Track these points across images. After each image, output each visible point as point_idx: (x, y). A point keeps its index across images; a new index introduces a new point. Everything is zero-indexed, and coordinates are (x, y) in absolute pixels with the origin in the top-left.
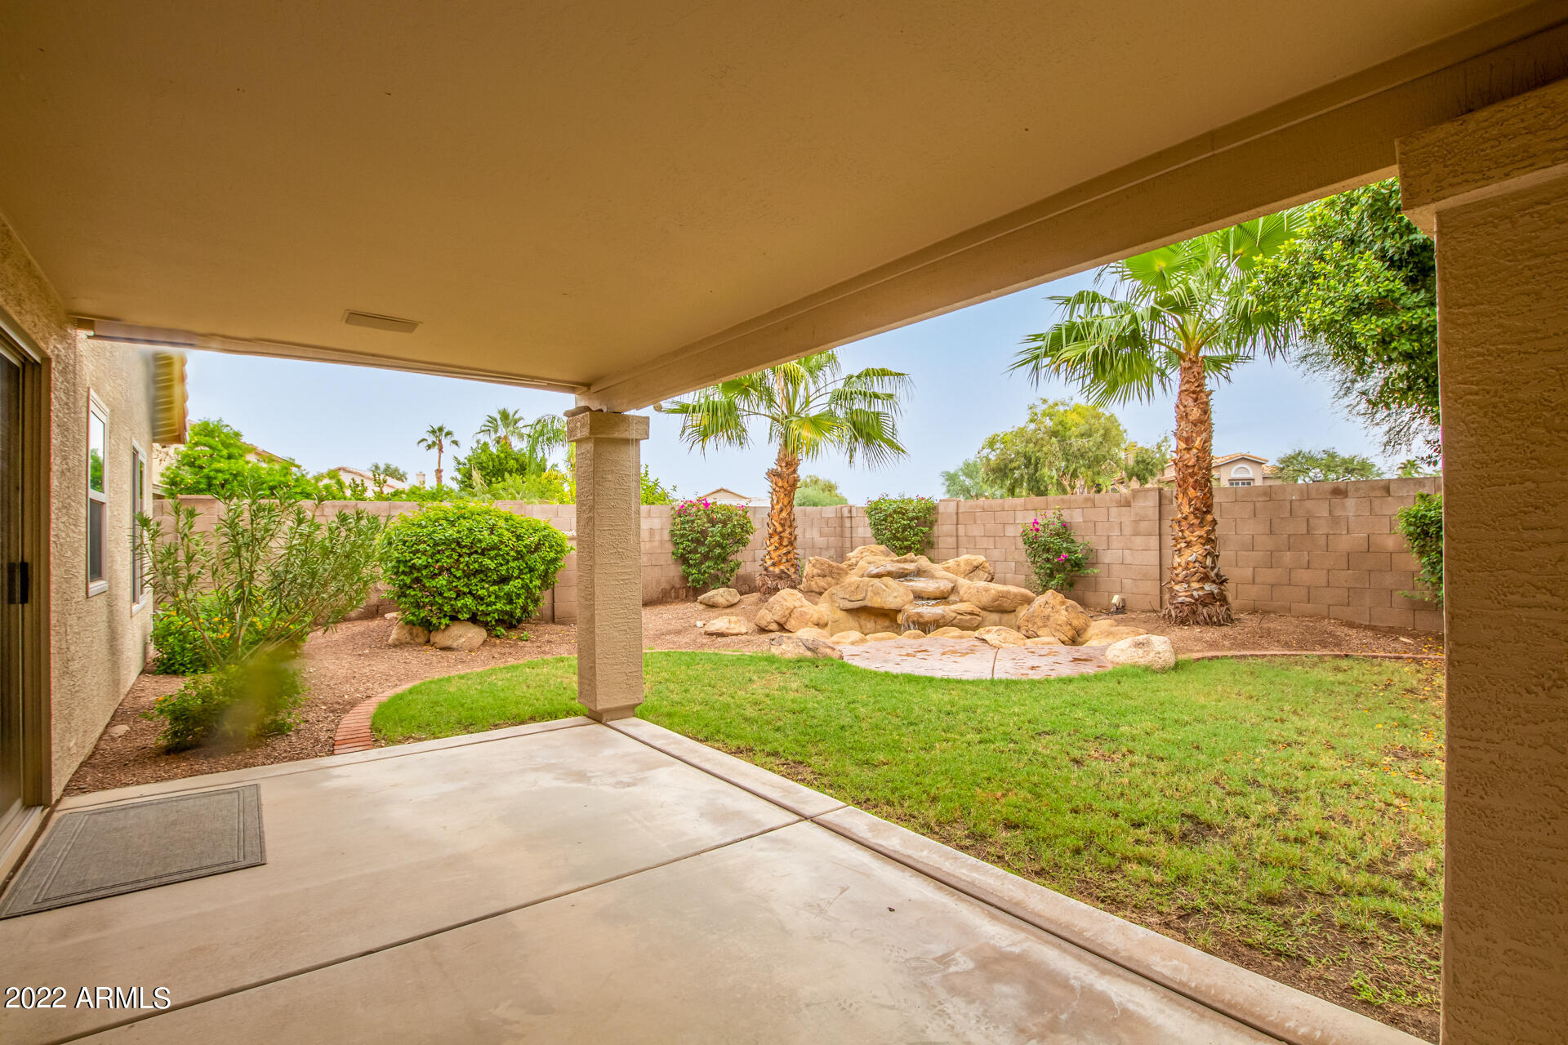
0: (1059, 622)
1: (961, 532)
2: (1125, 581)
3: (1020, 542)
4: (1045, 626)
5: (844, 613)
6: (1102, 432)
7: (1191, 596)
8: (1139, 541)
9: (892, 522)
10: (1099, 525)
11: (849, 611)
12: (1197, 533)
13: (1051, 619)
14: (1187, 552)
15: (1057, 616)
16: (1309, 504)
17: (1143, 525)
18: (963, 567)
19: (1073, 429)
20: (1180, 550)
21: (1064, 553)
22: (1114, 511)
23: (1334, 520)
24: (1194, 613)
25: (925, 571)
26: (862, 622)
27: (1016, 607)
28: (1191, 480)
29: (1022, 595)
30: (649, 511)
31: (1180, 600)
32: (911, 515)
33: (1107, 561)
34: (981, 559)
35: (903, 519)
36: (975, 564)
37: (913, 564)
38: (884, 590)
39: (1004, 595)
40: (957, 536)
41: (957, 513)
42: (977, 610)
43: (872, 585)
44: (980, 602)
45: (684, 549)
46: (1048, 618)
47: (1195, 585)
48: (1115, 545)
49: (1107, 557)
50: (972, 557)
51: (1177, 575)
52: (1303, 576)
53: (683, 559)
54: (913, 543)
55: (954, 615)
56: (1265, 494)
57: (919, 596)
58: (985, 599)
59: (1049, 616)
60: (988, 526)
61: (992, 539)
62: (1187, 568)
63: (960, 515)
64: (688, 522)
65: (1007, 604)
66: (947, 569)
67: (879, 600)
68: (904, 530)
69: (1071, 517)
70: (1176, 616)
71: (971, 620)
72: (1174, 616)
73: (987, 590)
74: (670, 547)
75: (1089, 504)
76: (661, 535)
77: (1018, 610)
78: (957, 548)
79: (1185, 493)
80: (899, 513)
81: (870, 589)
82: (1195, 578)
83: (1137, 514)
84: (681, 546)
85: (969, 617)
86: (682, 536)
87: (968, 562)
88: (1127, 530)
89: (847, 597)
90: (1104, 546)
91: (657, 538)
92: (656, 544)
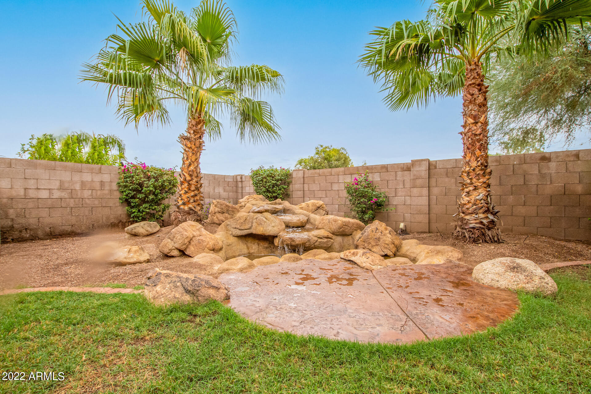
0: (386, 242)
1: (306, 188)
2: (406, 215)
3: (345, 194)
4: (377, 245)
5: (236, 238)
6: (344, 159)
7: (481, 223)
8: (415, 191)
9: (266, 182)
10: (390, 182)
11: (240, 237)
12: (481, 180)
13: (381, 240)
14: (475, 193)
15: (385, 238)
16: (525, 166)
17: (419, 182)
18: (311, 208)
19: (333, 157)
20: (468, 193)
21: (374, 198)
22: (400, 173)
23: (542, 176)
24: (483, 234)
25: (288, 210)
26: (249, 245)
27: (353, 232)
28: (478, 144)
29: (357, 224)
30: (100, 169)
31: (471, 226)
32: (277, 177)
33: (394, 203)
34: (321, 202)
35: (273, 180)
36: (318, 205)
37: (280, 205)
38: (265, 222)
39: (346, 224)
40: (304, 191)
41: (304, 177)
42: (330, 235)
43: (256, 218)
44: (331, 229)
45: (127, 195)
46: (379, 239)
47: (482, 216)
48: (400, 193)
49: (395, 201)
50: (316, 201)
51: (468, 209)
52: (522, 210)
53: (127, 202)
54: (278, 194)
55: (316, 239)
56: (496, 161)
57: (288, 226)
58: (334, 227)
59: (379, 238)
60: (322, 184)
61: (324, 191)
62: (475, 204)
63: (305, 178)
64: (129, 177)
65: (348, 231)
66: (302, 208)
67: (262, 229)
68: (273, 186)
69: (373, 178)
70: (470, 237)
71: (327, 242)
72: (467, 236)
73: (335, 221)
74: (117, 194)
75: (384, 170)
76: (110, 186)
77: (354, 233)
78: (304, 197)
79: (473, 153)
80: (270, 176)
81: (255, 221)
82: (481, 211)
83: (414, 175)
84: (125, 194)
85: (326, 240)
86: (126, 186)
87: (313, 205)
88: (408, 185)
89: (238, 226)
90: (393, 194)
91: (107, 188)
92: (106, 192)
